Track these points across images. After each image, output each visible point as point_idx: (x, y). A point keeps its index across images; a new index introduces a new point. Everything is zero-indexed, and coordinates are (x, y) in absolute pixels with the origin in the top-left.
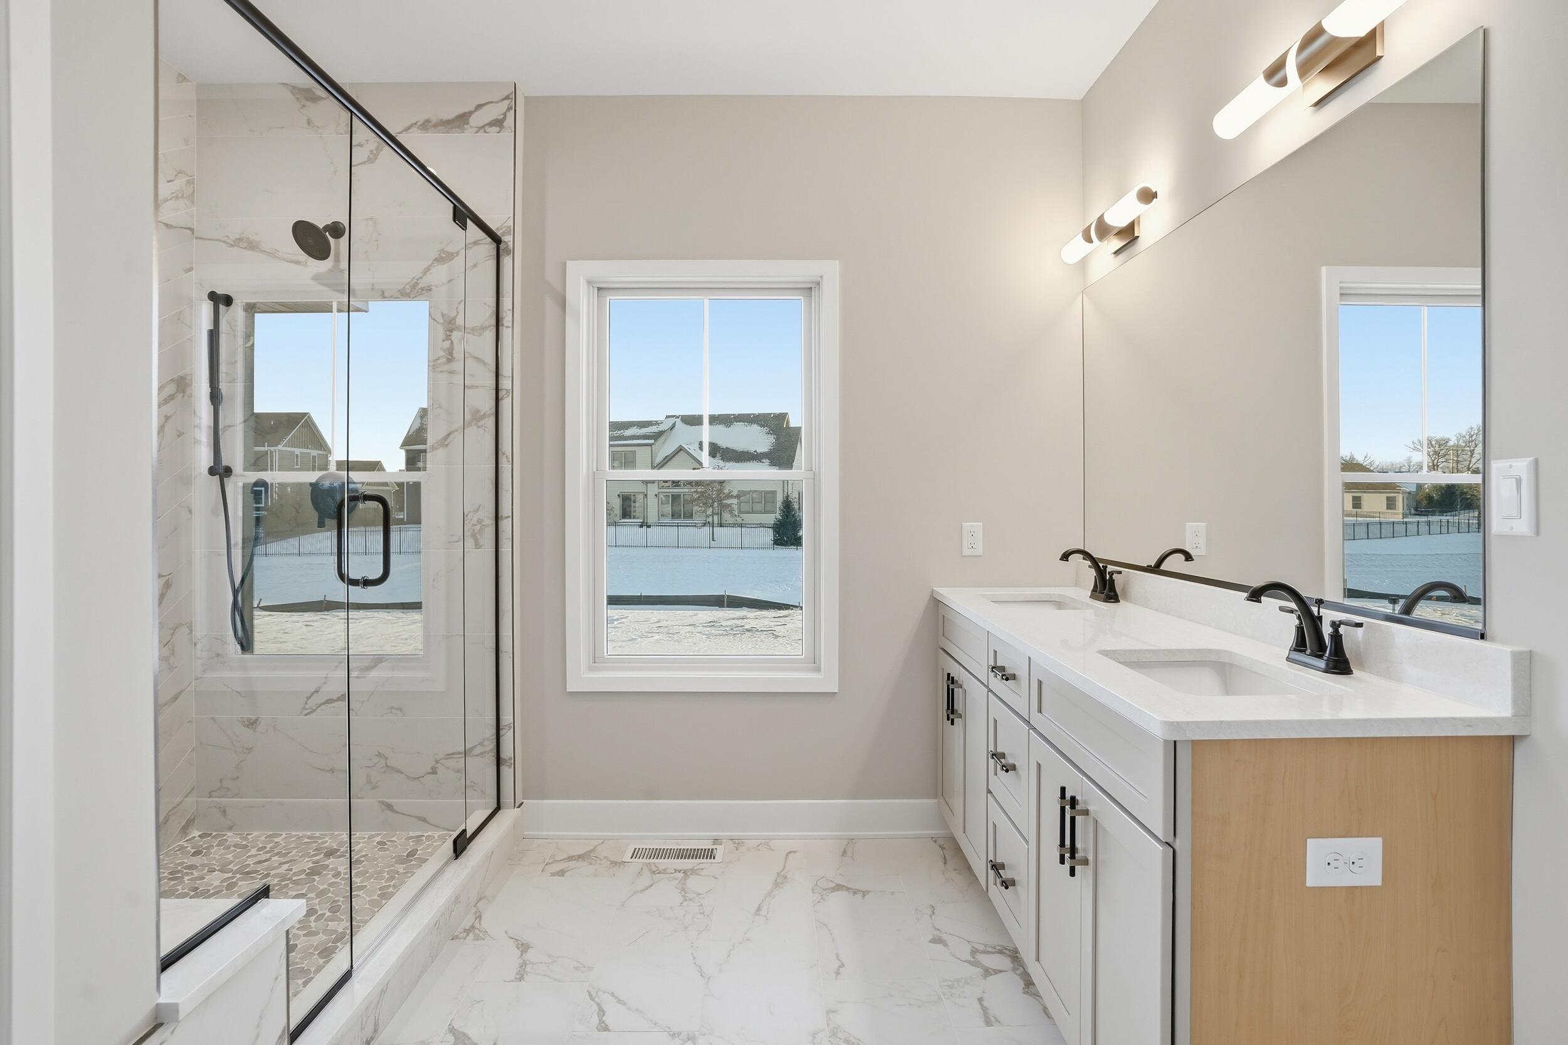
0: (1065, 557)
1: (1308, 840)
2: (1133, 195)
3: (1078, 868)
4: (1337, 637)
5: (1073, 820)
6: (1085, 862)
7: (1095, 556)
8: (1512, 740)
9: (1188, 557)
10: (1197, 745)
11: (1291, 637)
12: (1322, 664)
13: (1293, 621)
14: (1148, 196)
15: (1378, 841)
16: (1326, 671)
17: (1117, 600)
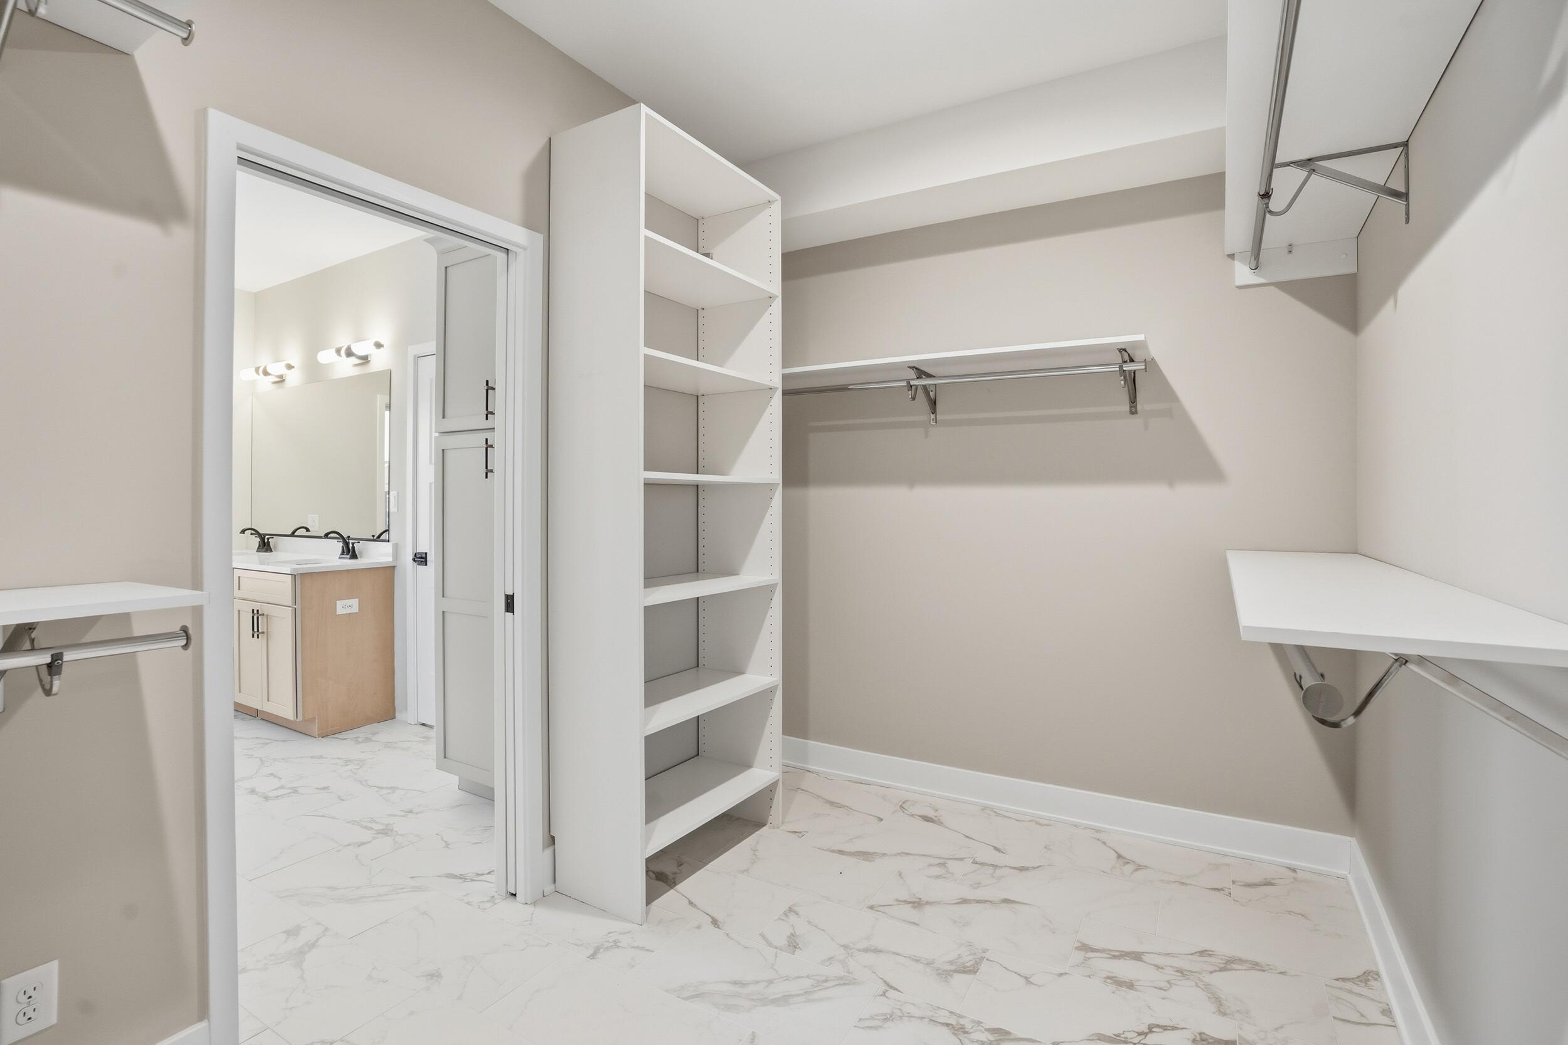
0: (243, 532)
1: (338, 602)
2: (283, 364)
3: (260, 636)
4: (353, 547)
5: (258, 618)
6: (263, 633)
7: (261, 532)
8: (394, 567)
9: (308, 530)
10: (302, 575)
11: (340, 551)
12: (349, 556)
13: (341, 544)
14: (290, 367)
15: (357, 600)
16: (350, 559)
17: (271, 551)
